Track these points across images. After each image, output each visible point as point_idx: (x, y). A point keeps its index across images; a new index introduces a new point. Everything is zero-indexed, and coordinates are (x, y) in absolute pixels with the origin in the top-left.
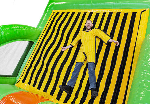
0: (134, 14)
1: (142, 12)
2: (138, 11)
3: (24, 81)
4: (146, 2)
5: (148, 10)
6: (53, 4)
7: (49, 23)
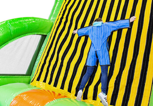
7: (61, 12)
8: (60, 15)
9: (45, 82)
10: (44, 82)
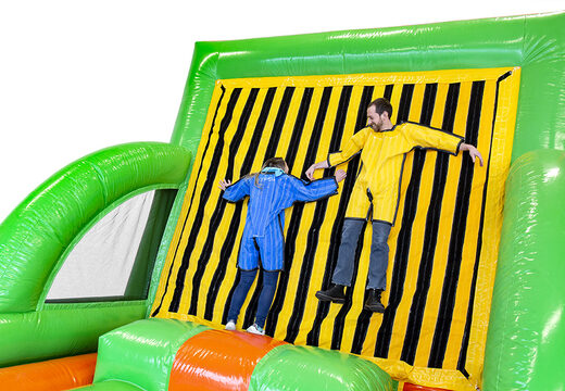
0: (478, 88)
1: (500, 79)
2: (489, 76)
3: (174, 307)
4: (511, 44)
5: (516, 71)
6: (215, 59)
7: (213, 125)
8: (211, 132)
9: (195, 314)
10: (190, 313)
